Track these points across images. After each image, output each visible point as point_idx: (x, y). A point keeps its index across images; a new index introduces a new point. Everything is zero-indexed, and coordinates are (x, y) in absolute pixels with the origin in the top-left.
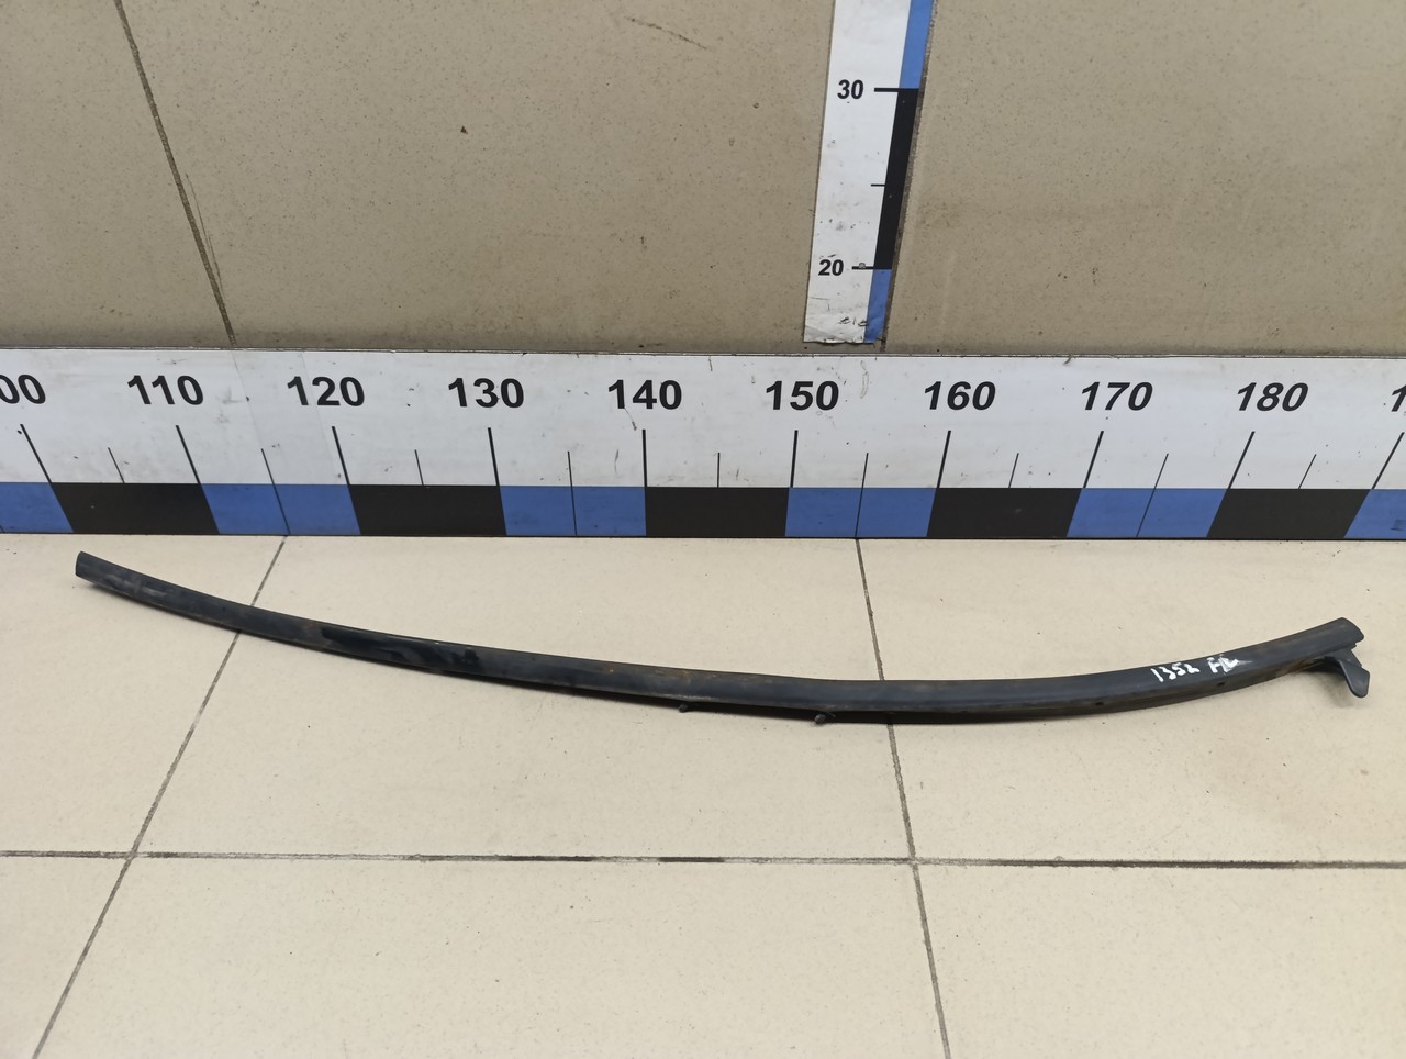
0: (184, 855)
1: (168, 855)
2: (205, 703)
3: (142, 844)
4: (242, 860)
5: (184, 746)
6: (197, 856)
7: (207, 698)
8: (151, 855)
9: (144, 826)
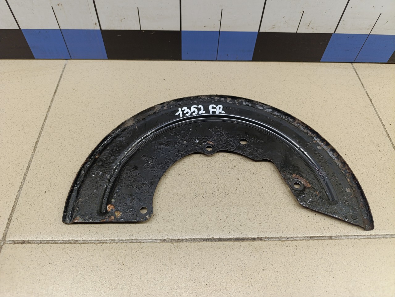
0: (32, 242)
1: (24, 242)
2: (34, 150)
3: (7, 235)
4: (67, 245)
5: (25, 175)
6: (41, 242)
7: (35, 148)
8: (15, 242)
9: (7, 224)
